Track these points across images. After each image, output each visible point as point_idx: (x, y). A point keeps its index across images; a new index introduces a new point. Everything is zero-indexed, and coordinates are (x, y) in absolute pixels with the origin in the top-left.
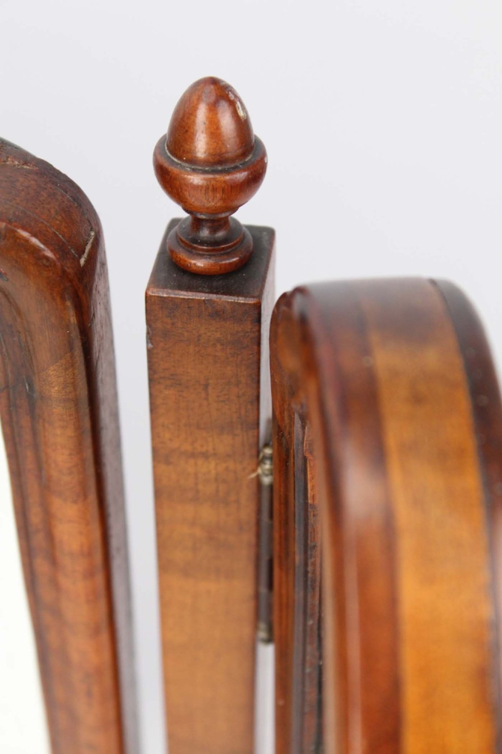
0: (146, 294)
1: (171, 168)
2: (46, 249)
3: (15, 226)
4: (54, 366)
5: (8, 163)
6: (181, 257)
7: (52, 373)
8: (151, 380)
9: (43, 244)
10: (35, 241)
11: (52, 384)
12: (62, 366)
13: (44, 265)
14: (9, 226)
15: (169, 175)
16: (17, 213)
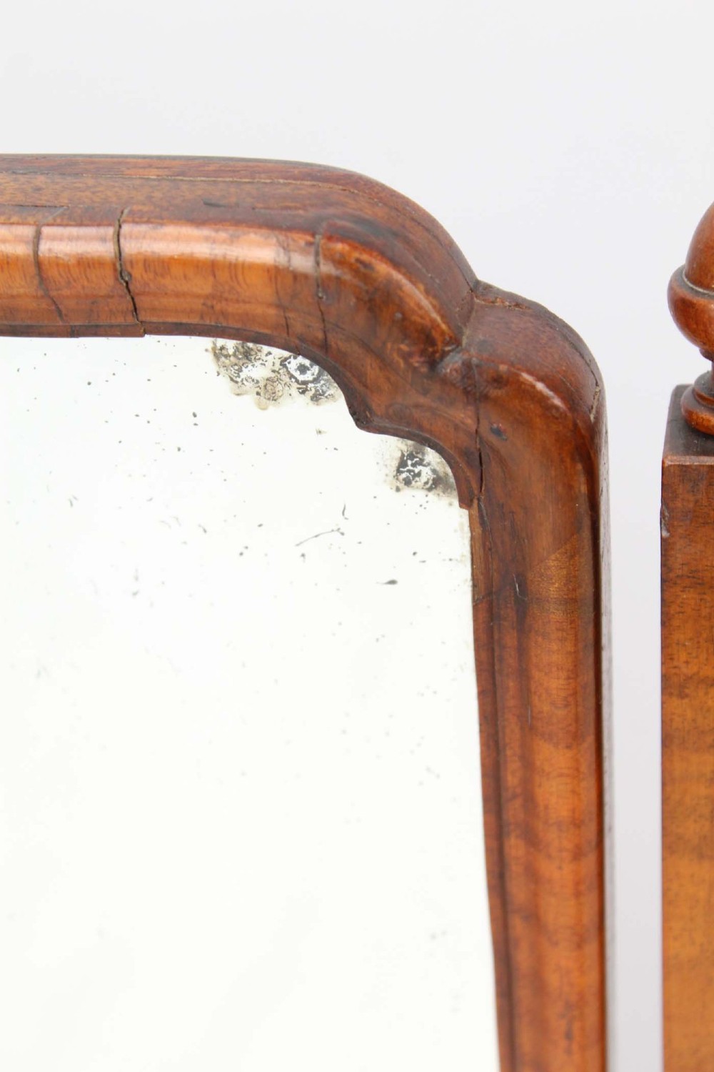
0: (663, 463)
1: (695, 299)
2: (556, 397)
3: (519, 369)
4: (556, 554)
5: (496, 304)
6: (704, 417)
7: (552, 564)
8: (664, 581)
9: (551, 390)
10: (540, 386)
11: (551, 579)
12: (566, 553)
13: (553, 416)
14: (512, 369)
15: (693, 308)
16: (518, 355)
